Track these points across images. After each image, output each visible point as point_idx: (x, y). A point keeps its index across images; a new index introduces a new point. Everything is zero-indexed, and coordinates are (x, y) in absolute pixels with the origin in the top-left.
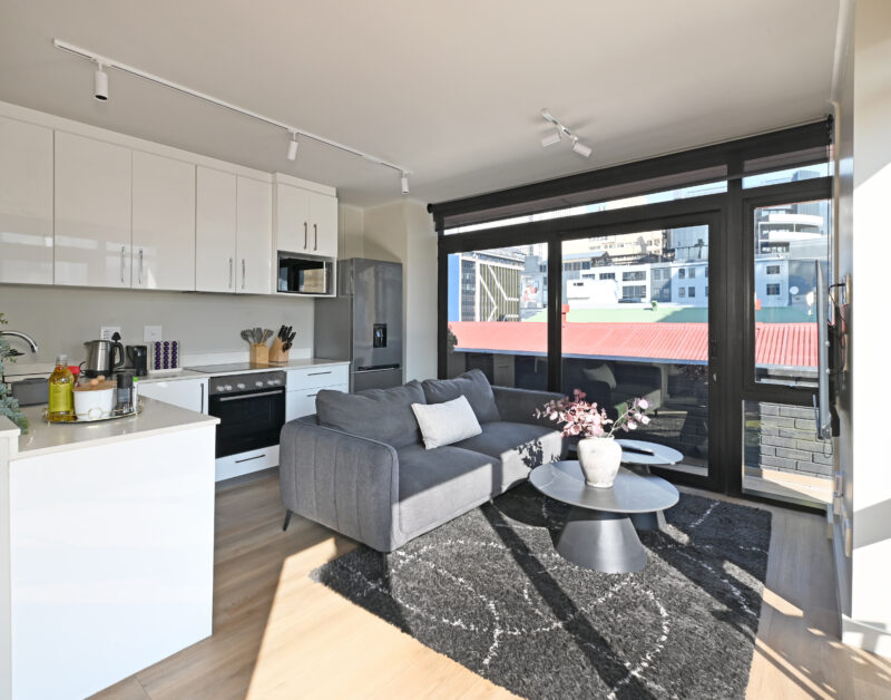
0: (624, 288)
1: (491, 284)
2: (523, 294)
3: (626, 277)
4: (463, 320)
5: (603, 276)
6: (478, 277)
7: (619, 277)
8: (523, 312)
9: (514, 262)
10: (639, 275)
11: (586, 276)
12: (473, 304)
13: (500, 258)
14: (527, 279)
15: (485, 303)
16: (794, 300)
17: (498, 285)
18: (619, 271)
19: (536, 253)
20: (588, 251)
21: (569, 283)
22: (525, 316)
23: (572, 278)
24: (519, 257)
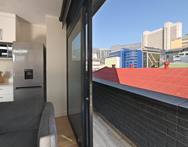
1: (151, 58)
2: (160, 60)
4: (143, 67)
5: (187, 54)
6: (148, 56)
8: (160, 65)
9: (158, 52)
11: (181, 54)
12: (146, 63)
13: (154, 51)
14: (161, 56)
15: (150, 63)
17: (153, 58)
19: (165, 49)
20: (182, 47)
21: (174, 56)
22: (160, 66)
23: (176, 55)
24: (159, 51)
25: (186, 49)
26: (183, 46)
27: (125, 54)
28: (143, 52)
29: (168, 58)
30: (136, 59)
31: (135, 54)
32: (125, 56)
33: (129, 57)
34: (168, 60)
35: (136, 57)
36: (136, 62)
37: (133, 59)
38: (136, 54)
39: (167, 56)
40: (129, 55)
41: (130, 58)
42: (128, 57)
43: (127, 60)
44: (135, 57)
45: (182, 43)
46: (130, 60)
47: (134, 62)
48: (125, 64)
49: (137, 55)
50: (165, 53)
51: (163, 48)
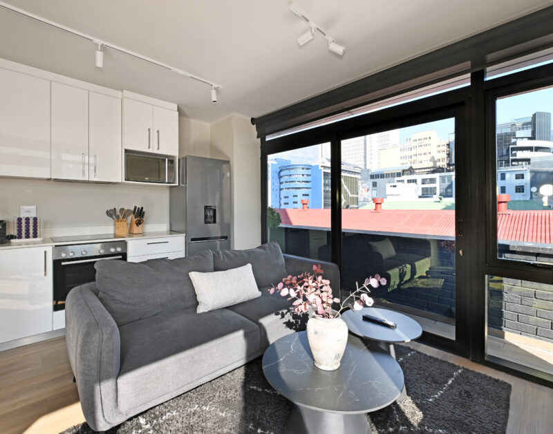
0: (423, 189)
2: (360, 192)
3: (424, 182)
4: (324, 208)
5: (409, 181)
7: (419, 181)
8: (360, 203)
9: (355, 173)
10: (433, 181)
11: (399, 181)
14: (362, 183)
16: (534, 196)
17: (345, 187)
18: (419, 178)
19: (368, 167)
20: (400, 165)
21: (388, 185)
22: (361, 206)
23: (390, 182)
24: (357, 170)
25: (406, 170)
26: (403, 164)
27: (279, 173)
28: (324, 172)
29: (375, 188)
30: (307, 188)
31: (305, 176)
32: (280, 177)
33: (290, 182)
34: (374, 192)
35: (307, 182)
36: (308, 195)
37: (299, 188)
38: (308, 175)
39: (373, 183)
40: (290, 175)
41: (293, 185)
42: (287, 182)
43: (284, 190)
44: (305, 182)
45: (401, 158)
46: (293, 188)
47: (304, 195)
48: (280, 199)
49: (308, 179)
50: (369, 177)
51: (365, 165)
